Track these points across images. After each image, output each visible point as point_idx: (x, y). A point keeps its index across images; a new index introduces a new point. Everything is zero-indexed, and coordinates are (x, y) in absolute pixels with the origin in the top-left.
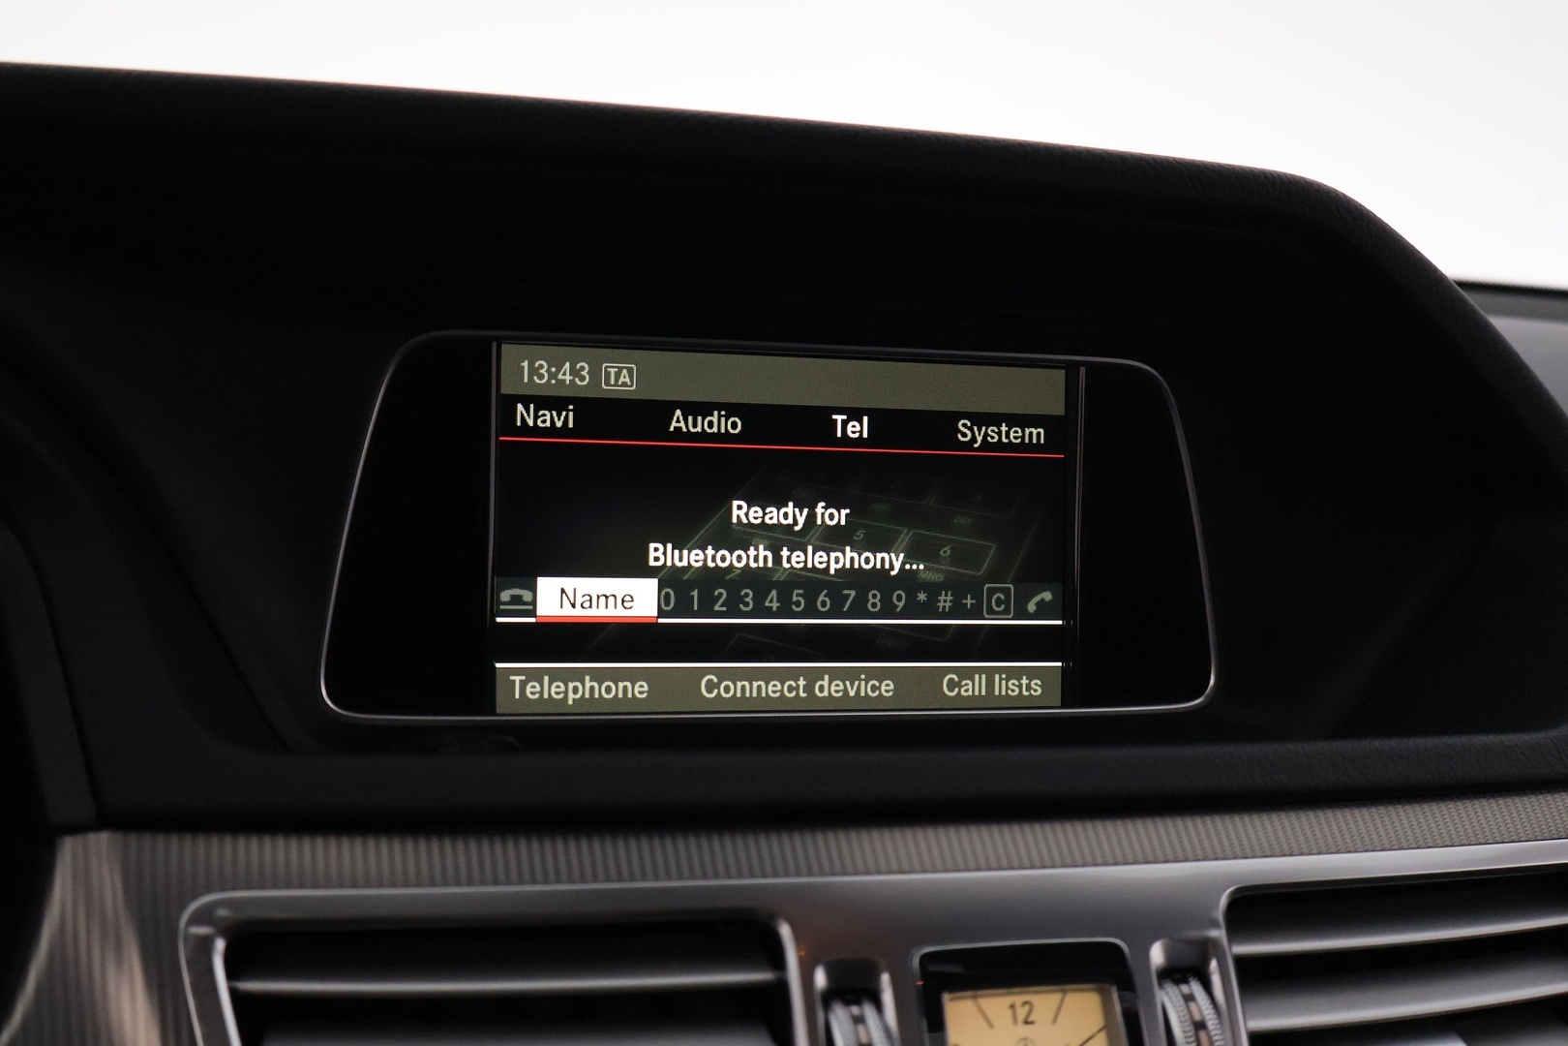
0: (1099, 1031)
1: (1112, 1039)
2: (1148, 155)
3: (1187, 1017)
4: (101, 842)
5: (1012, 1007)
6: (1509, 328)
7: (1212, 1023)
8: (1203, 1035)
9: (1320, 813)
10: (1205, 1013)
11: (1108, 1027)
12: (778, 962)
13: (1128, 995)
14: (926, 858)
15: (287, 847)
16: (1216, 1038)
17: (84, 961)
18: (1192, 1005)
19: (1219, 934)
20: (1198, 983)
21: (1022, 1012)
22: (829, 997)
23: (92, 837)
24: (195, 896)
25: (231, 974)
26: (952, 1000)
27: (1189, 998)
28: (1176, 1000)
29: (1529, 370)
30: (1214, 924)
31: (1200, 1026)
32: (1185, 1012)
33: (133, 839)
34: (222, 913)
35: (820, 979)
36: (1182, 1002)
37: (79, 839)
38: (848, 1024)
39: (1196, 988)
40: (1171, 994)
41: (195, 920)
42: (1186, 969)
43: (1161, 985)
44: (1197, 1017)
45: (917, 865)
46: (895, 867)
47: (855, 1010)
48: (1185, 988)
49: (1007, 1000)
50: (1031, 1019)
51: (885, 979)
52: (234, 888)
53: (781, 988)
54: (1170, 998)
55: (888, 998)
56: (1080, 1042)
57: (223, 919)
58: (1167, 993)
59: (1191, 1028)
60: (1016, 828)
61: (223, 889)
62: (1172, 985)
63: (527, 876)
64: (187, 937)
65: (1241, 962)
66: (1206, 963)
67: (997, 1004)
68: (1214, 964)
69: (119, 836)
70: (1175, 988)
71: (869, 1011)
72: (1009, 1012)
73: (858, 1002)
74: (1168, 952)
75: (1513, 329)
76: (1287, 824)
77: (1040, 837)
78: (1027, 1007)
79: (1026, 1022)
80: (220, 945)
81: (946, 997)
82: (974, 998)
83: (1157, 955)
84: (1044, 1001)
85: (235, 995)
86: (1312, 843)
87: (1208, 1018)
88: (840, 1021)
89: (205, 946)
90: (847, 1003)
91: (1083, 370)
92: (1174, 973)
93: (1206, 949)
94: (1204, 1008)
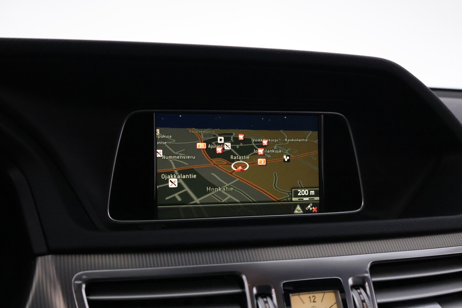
0: (335, 304)
1: (338, 306)
2: (340, 54)
3: (360, 299)
4: (49, 258)
5: (310, 297)
6: (445, 101)
7: (367, 300)
8: (364, 304)
9: (395, 240)
10: (365, 298)
11: (337, 302)
12: (242, 286)
13: (343, 294)
14: (283, 256)
15: (102, 258)
16: (368, 305)
17: (45, 291)
18: (361, 295)
19: (368, 275)
20: (362, 289)
21: (312, 299)
22: (257, 296)
23: (46, 257)
24: (76, 273)
25: (87, 294)
26: (292, 296)
27: (360, 294)
28: (356, 294)
29: (451, 112)
30: (367, 272)
31: (363, 301)
32: (359, 297)
33: (58, 257)
34: (84, 277)
35: (255, 291)
36: (358, 295)
37: (43, 257)
38: (263, 304)
39: (362, 291)
40: (355, 292)
41: (77, 279)
42: (359, 285)
43: (352, 290)
44: (363, 299)
45: (281, 258)
46: (275, 258)
47: (265, 299)
48: (359, 291)
49: (308, 296)
50: (315, 301)
51: (273, 290)
52: (87, 270)
53: (244, 294)
54: (354, 293)
55: (274, 296)
56: (330, 307)
57: (84, 279)
58: (354, 292)
59: (361, 302)
60: (309, 246)
61: (84, 271)
62: (355, 290)
63: (170, 264)
64: (74, 284)
65: (375, 283)
66: (365, 284)
67: (305, 297)
68: (367, 284)
69: (54, 256)
70: (356, 291)
71: (269, 300)
72: (309, 299)
73: (266, 297)
74: (354, 281)
75: (446, 101)
76: (391, 243)
77: (310, 249)
78: (314, 297)
79: (314, 302)
80: (84, 286)
81: (291, 295)
82: (299, 295)
83: (350, 281)
84: (319, 296)
85: (89, 300)
86: (393, 248)
87: (366, 299)
88: (261, 302)
89: (80, 286)
90: (263, 298)
91: (322, 116)
92: (355, 287)
93: (364, 280)
94: (364, 296)
